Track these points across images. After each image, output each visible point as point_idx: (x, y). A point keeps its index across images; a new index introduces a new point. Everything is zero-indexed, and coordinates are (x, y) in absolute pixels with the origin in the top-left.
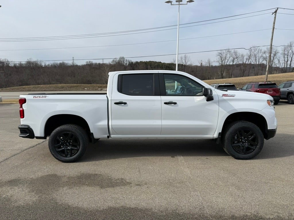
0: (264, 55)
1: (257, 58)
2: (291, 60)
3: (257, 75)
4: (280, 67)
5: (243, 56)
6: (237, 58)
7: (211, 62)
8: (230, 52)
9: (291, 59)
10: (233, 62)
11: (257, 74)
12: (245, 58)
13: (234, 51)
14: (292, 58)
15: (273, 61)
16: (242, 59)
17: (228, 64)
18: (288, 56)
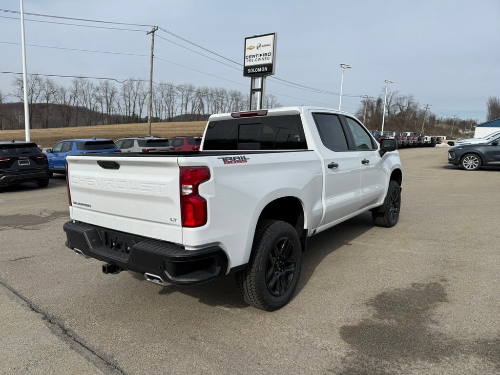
0: (97, 94)
1: (88, 97)
2: (134, 106)
3: (90, 125)
4: (121, 114)
5: (63, 91)
6: (53, 93)
7: (2, 95)
8: (39, 80)
9: (134, 104)
10: (48, 100)
11: (89, 123)
12: (68, 95)
13: (48, 80)
14: (134, 102)
15: (110, 104)
16: (63, 96)
17: (38, 102)
18: (129, 98)
